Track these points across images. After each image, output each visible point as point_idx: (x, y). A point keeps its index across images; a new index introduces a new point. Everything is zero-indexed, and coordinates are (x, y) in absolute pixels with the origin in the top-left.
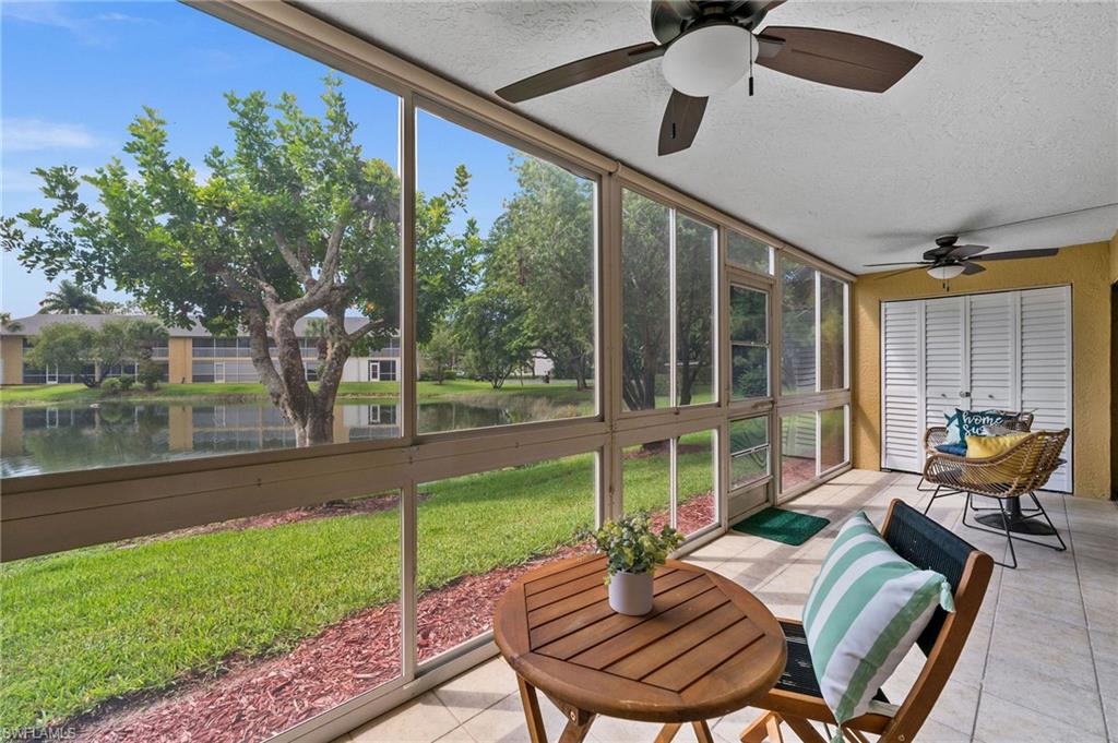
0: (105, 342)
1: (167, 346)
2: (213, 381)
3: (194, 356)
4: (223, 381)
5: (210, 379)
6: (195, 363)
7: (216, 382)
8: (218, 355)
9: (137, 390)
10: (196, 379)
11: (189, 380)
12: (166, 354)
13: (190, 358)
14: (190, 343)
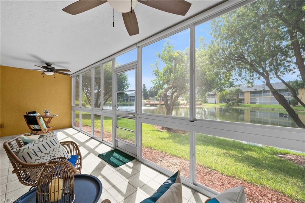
0: (229, 94)
1: (244, 94)
2: (255, 103)
3: (250, 96)
4: (258, 104)
5: (254, 103)
6: (251, 98)
7: (256, 104)
8: (257, 96)
9: (235, 105)
10: (251, 103)
11: (249, 103)
12: (244, 96)
13: (250, 97)
14: (250, 93)
